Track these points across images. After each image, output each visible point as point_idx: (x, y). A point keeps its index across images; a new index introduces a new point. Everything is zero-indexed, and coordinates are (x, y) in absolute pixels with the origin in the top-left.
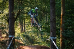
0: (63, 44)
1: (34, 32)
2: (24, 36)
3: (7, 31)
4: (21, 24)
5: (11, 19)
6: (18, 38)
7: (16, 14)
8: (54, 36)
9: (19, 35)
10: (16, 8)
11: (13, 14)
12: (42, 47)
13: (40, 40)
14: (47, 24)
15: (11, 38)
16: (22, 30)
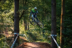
0: (63, 41)
1: (37, 30)
2: (28, 33)
3: (13, 29)
4: (25, 22)
5: (17, 18)
6: (22, 36)
7: (21, 13)
8: (55, 33)
9: (23, 33)
10: (21, 8)
11: (18, 14)
12: (44, 44)
13: (42, 38)
14: (49, 23)
15: (16, 35)
16: (26, 28)
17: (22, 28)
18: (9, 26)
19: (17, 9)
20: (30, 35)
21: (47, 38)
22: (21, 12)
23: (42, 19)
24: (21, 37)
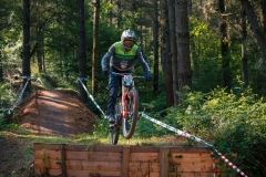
17: (34, 69)
18: (15, 66)
19: (26, 40)
20: (47, 79)
21: (72, 83)
22: (33, 44)
23: (65, 55)
24: (33, 83)
